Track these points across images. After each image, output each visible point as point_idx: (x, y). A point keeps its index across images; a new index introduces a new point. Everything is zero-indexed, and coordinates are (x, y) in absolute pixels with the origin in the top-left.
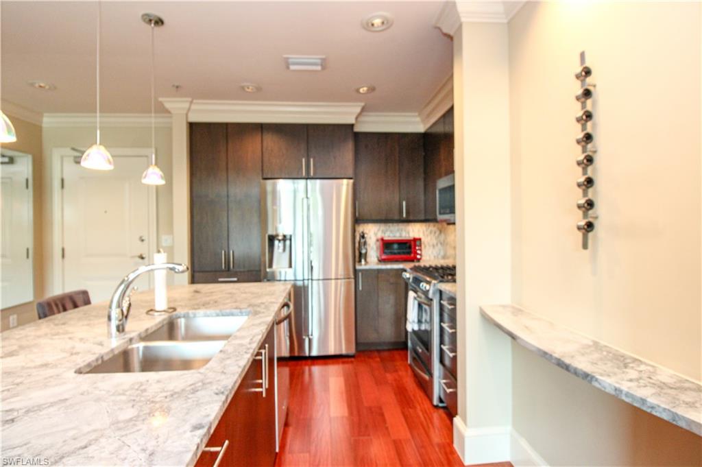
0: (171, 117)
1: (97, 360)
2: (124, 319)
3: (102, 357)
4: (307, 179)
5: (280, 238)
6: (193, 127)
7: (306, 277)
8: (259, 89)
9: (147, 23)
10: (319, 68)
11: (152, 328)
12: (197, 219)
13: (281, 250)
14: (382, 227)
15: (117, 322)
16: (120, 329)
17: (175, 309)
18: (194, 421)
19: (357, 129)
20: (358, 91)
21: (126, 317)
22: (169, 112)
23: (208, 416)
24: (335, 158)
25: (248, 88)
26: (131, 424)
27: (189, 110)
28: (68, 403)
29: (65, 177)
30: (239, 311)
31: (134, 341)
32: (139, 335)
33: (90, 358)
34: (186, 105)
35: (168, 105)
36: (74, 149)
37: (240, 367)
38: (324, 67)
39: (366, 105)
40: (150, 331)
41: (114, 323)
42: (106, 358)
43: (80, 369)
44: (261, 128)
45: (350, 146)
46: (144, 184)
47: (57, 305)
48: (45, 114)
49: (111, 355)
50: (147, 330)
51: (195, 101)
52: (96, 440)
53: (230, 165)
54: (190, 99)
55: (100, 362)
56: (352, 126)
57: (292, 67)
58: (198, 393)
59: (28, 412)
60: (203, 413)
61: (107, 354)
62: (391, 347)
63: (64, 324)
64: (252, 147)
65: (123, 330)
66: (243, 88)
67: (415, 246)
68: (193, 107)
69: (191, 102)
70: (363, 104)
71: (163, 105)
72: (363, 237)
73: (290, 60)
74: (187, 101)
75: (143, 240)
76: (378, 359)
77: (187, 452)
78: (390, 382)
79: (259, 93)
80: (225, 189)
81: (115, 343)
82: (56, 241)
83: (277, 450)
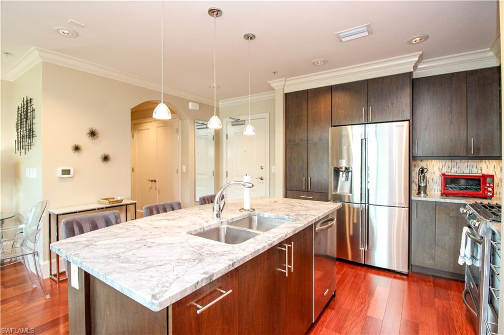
0: (275, 92)
1: (200, 229)
2: (220, 211)
3: (203, 228)
4: (365, 124)
5: (343, 170)
6: (287, 96)
7: (363, 202)
8: (325, 62)
9: (247, 39)
10: (367, 34)
11: (236, 218)
12: (289, 155)
13: (344, 179)
14: (449, 163)
15: (217, 212)
16: (218, 216)
17: (254, 210)
18: (206, 270)
19: (415, 76)
20: (410, 42)
21: (222, 211)
22: (274, 90)
23: (215, 269)
24: (392, 104)
25: (318, 63)
26: (184, 261)
27: (285, 85)
28: (173, 245)
29: (228, 134)
30: (288, 217)
31: (223, 224)
32: (228, 221)
33: (197, 228)
34: (283, 83)
35: (272, 85)
36: (230, 118)
37: (255, 249)
38: (370, 33)
39: (423, 53)
40: (234, 220)
41: (215, 213)
42: (206, 229)
43: (191, 231)
44: (331, 89)
45: (408, 91)
46: (245, 135)
47: (208, 200)
48: (220, 101)
49: (209, 229)
50: (233, 219)
51: (288, 79)
52: (166, 264)
53: (310, 118)
54: (284, 79)
55: (202, 230)
56: (411, 73)
57: (344, 40)
58: (223, 257)
59: (158, 245)
60: (214, 268)
61: (207, 227)
62: (449, 277)
63: (203, 210)
64: (324, 105)
65: (220, 217)
66: (314, 63)
67: (485, 183)
68: (287, 83)
69: (286, 80)
70: (421, 52)
71: (270, 85)
72: (422, 171)
73: (340, 35)
74: (283, 80)
75: (262, 169)
76: (432, 284)
77: (190, 282)
78: (436, 306)
79: (325, 64)
80: (306, 135)
81: (214, 222)
82: (225, 167)
83: (314, 322)
